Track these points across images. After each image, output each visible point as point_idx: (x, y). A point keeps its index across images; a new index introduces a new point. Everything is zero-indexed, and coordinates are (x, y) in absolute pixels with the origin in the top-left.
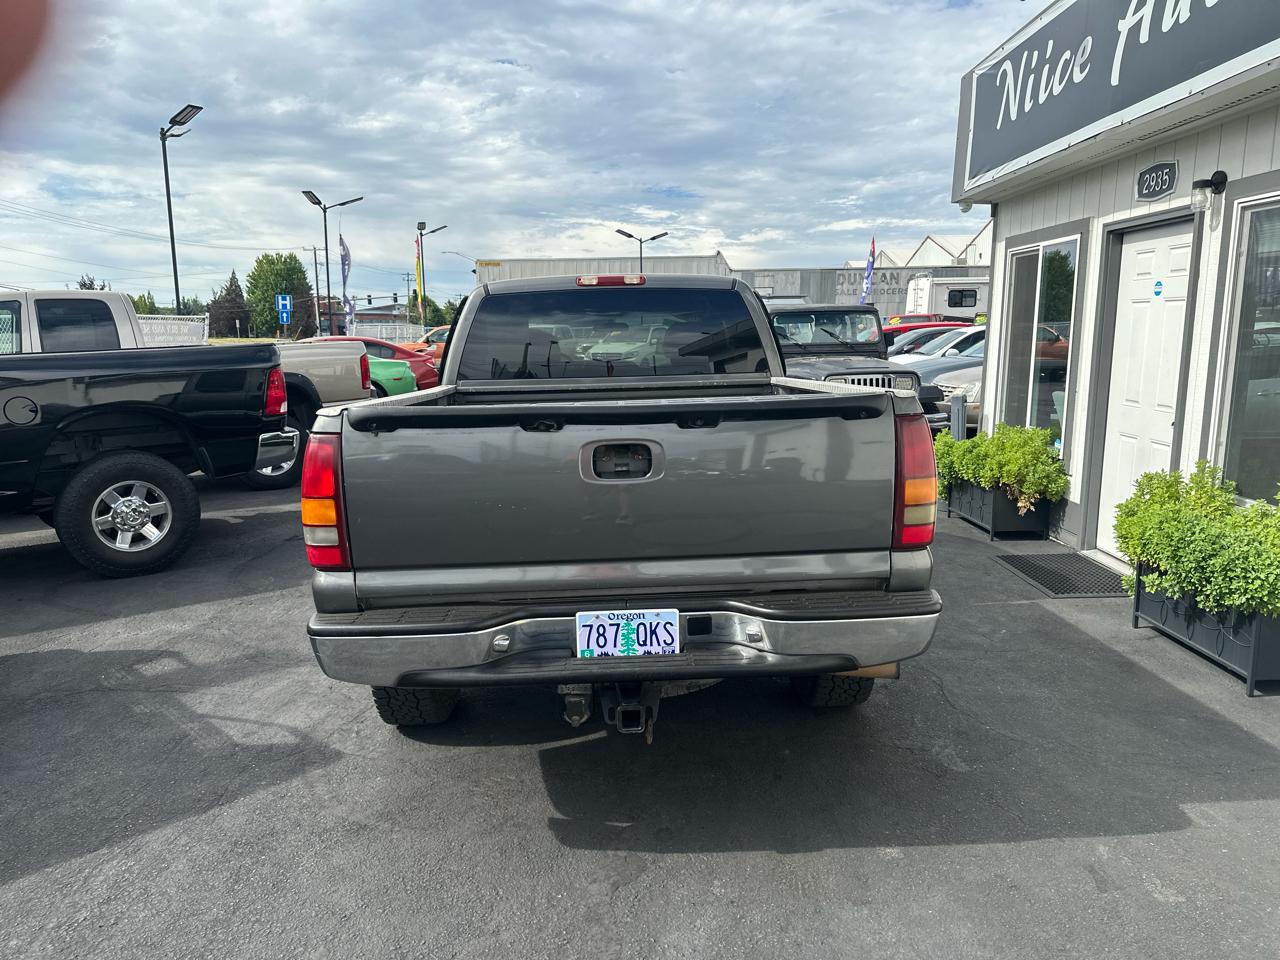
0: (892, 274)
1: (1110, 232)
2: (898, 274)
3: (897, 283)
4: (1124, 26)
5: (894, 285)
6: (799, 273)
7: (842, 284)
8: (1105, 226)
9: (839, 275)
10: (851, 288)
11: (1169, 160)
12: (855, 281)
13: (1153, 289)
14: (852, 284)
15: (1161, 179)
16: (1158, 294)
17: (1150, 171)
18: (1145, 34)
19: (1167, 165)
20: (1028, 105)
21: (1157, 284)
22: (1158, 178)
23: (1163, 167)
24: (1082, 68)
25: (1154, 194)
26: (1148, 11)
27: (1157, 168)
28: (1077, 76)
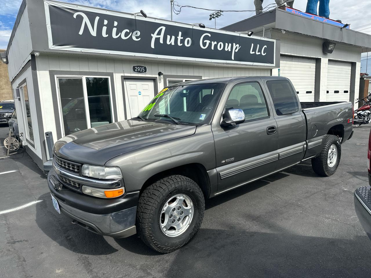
1: (123, 78)
4: (154, 36)
8: (122, 76)
11: (144, 65)
15: (142, 69)
16: (140, 94)
17: (137, 66)
18: (161, 41)
19: (143, 67)
20: (104, 35)
21: (139, 92)
22: (140, 69)
23: (142, 67)
24: (137, 38)
25: (140, 72)
26: (162, 37)
27: (140, 66)
28: (134, 38)
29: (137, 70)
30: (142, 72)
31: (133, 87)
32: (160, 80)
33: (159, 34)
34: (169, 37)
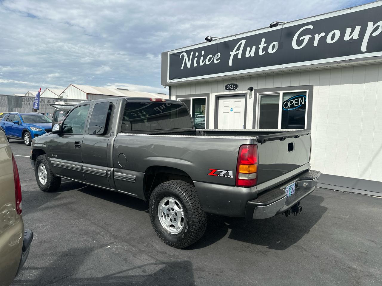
0: (42, 99)
1: (217, 97)
2: (44, 100)
3: (44, 102)
4: (233, 53)
5: (43, 103)
6: (7, 97)
7: (24, 101)
8: (215, 95)
9: (23, 98)
10: (28, 103)
11: (235, 83)
12: (29, 101)
13: (230, 110)
14: (28, 102)
15: (233, 87)
16: (232, 111)
17: (229, 85)
18: (240, 57)
19: (235, 84)
20: (195, 65)
21: (231, 109)
22: (232, 86)
23: (233, 84)
24: (217, 60)
25: (231, 90)
26: (240, 52)
27: (231, 84)
28: (215, 61)
29: (229, 88)
30: (233, 89)
31: (226, 104)
32: (251, 95)
33: (238, 49)
34: (248, 49)
